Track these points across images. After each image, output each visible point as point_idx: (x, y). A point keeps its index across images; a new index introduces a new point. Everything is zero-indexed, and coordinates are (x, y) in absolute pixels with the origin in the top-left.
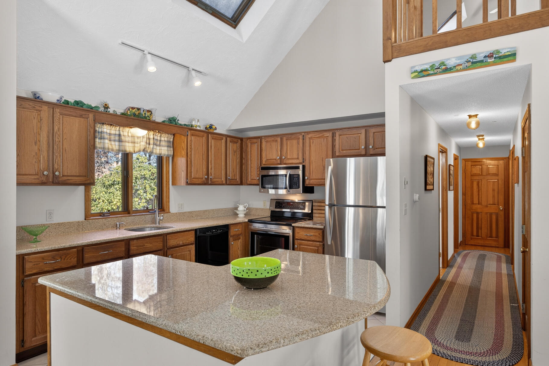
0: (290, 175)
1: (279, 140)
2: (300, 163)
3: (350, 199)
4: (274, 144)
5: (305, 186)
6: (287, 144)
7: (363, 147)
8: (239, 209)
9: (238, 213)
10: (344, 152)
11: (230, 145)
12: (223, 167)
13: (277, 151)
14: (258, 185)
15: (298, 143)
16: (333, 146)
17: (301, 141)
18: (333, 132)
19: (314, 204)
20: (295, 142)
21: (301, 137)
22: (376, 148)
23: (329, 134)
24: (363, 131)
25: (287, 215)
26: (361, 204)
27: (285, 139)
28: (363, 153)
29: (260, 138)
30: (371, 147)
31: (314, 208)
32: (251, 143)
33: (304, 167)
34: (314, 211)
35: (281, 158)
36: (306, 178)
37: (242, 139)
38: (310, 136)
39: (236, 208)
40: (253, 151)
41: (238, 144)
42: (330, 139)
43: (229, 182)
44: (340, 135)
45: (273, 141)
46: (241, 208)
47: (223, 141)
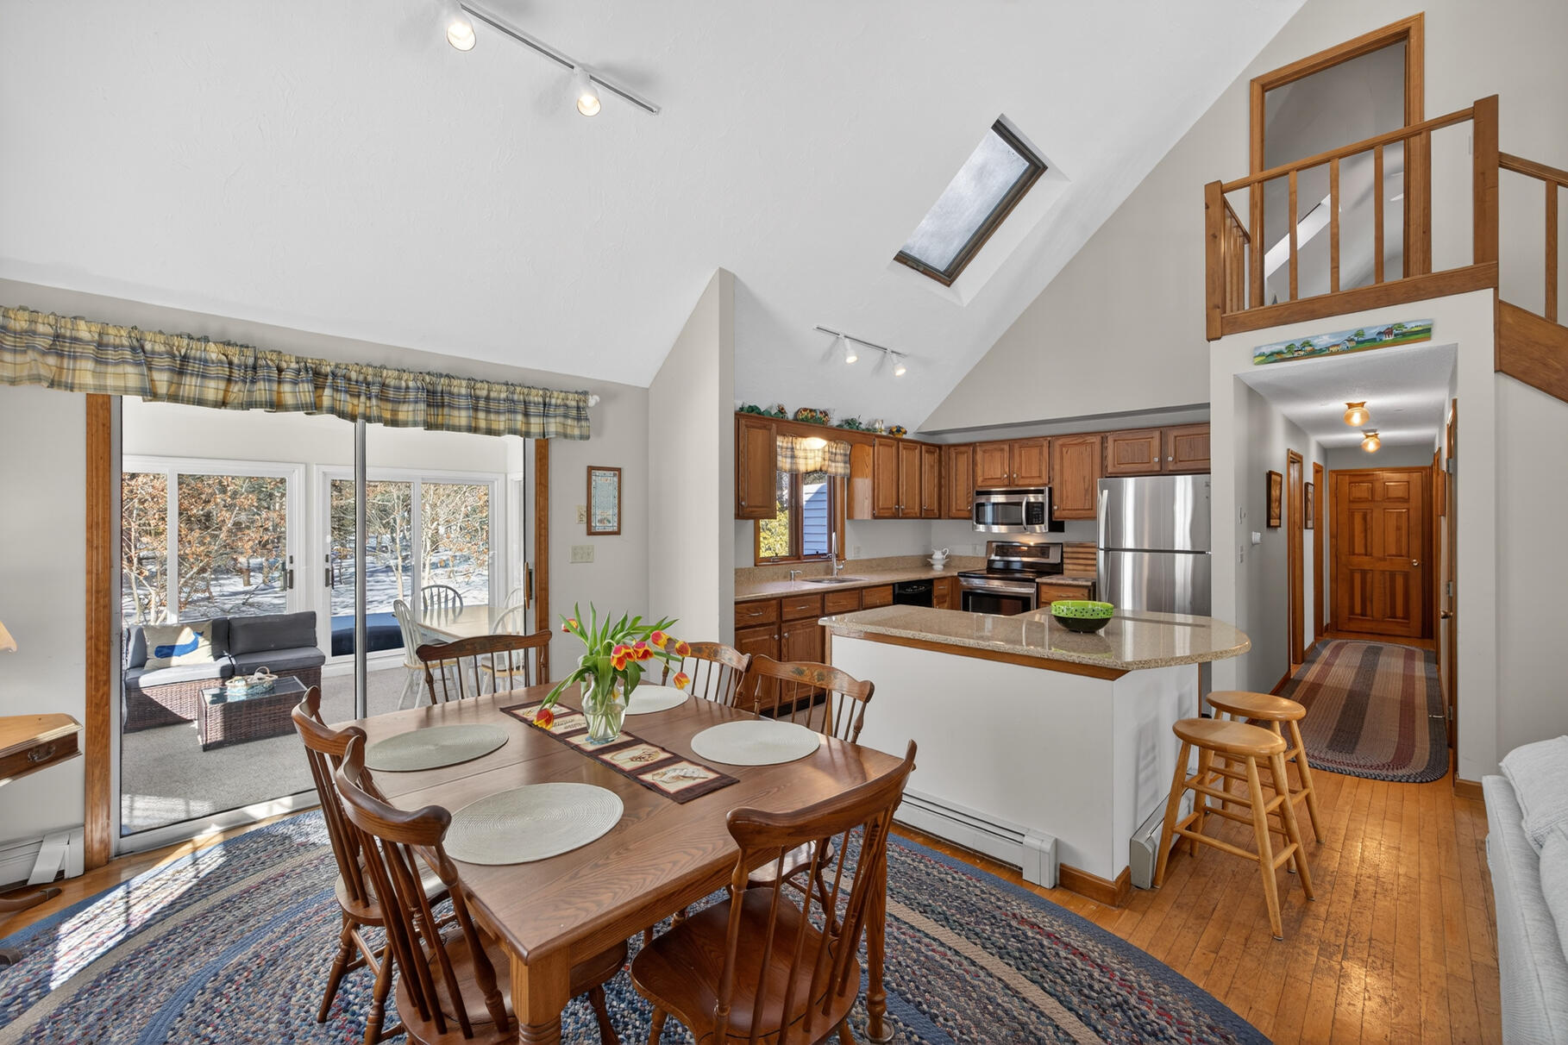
0: (1028, 503)
1: (1006, 447)
2: (1045, 485)
3: (1129, 541)
4: (998, 455)
5: (1054, 520)
6: (1020, 455)
7: (1156, 460)
8: (934, 557)
9: (932, 562)
10: (1122, 466)
11: (926, 456)
12: (917, 492)
13: (1002, 464)
14: (970, 518)
15: (1041, 453)
16: (1103, 458)
17: (1045, 450)
18: (1103, 435)
19: (1065, 550)
20: (1035, 451)
21: (1046, 444)
22: (1180, 461)
23: (1097, 440)
24: (1157, 434)
25: (1016, 566)
26: (1146, 547)
27: (1016, 446)
28: (1157, 468)
29: (972, 445)
30: (1170, 459)
31: (1065, 555)
32: (957, 453)
33: (1050, 489)
34: (1065, 561)
35: (1009, 477)
36: (1056, 508)
37: (940, 447)
38: (1060, 442)
39: (930, 556)
40: (961, 464)
41: (936, 455)
42: (1097, 447)
43: (925, 515)
44: (1115, 441)
45: (996, 449)
46: (938, 556)
47: (917, 451)
